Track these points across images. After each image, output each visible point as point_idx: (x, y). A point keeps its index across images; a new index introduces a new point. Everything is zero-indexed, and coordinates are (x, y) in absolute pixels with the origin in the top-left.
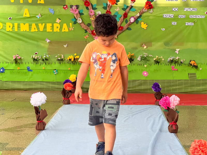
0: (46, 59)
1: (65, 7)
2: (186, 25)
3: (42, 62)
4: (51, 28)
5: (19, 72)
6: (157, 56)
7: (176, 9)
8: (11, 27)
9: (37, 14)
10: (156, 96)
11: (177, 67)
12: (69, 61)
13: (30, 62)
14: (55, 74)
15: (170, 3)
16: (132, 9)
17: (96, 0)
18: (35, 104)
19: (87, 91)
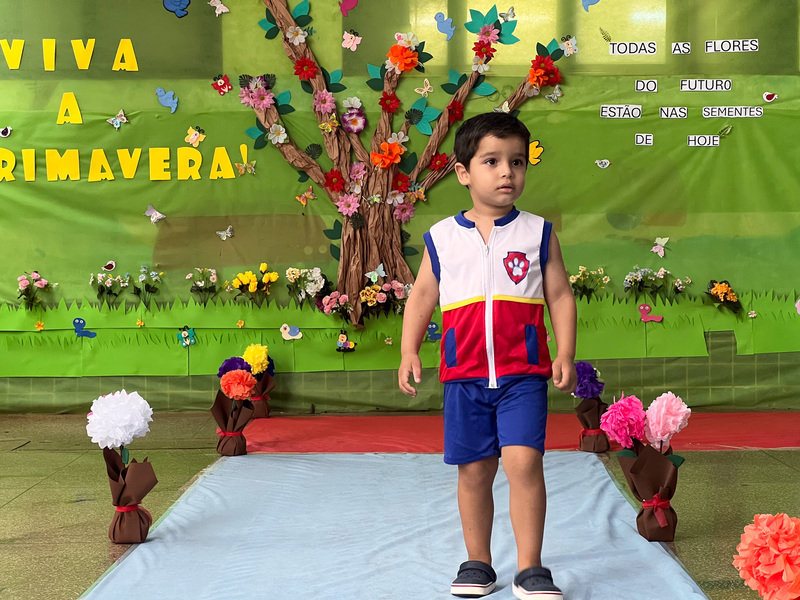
0: (150, 289)
1: (221, 82)
2: (692, 144)
3: (132, 298)
4: (167, 165)
5: (43, 341)
6: (582, 269)
7: (651, 86)
8: (11, 164)
9: (111, 113)
10: (585, 415)
11: (660, 308)
12: (240, 292)
13: (85, 302)
14: (185, 347)
15: (627, 62)
16: (481, 87)
17: (340, 54)
18: (108, 438)
19: (313, 410)
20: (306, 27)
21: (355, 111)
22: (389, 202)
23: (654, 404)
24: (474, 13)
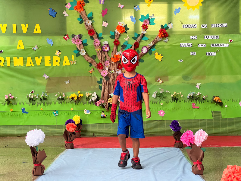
0: (44, 98)
1: (66, 37)
2: (207, 55)
3: (40, 102)
4: (50, 62)
5: (12, 114)
6: (175, 92)
7: (195, 38)
8: (3, 61)
9: (33, 46)
10: (176, 136)
11: (198, 104)
12: (72, 99)
13: (25, 103)
14: (55, 116)
15: (188, 30)
16: (144, 38)
17: (102, 28)
18: (32, 143)
19: (94, 135)
20: (92, 20)
21: (106, 45)
22: (117, 72)
23: (197, 133)
24: (142, 16)
